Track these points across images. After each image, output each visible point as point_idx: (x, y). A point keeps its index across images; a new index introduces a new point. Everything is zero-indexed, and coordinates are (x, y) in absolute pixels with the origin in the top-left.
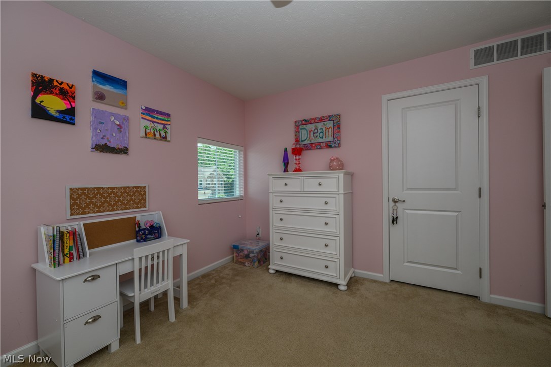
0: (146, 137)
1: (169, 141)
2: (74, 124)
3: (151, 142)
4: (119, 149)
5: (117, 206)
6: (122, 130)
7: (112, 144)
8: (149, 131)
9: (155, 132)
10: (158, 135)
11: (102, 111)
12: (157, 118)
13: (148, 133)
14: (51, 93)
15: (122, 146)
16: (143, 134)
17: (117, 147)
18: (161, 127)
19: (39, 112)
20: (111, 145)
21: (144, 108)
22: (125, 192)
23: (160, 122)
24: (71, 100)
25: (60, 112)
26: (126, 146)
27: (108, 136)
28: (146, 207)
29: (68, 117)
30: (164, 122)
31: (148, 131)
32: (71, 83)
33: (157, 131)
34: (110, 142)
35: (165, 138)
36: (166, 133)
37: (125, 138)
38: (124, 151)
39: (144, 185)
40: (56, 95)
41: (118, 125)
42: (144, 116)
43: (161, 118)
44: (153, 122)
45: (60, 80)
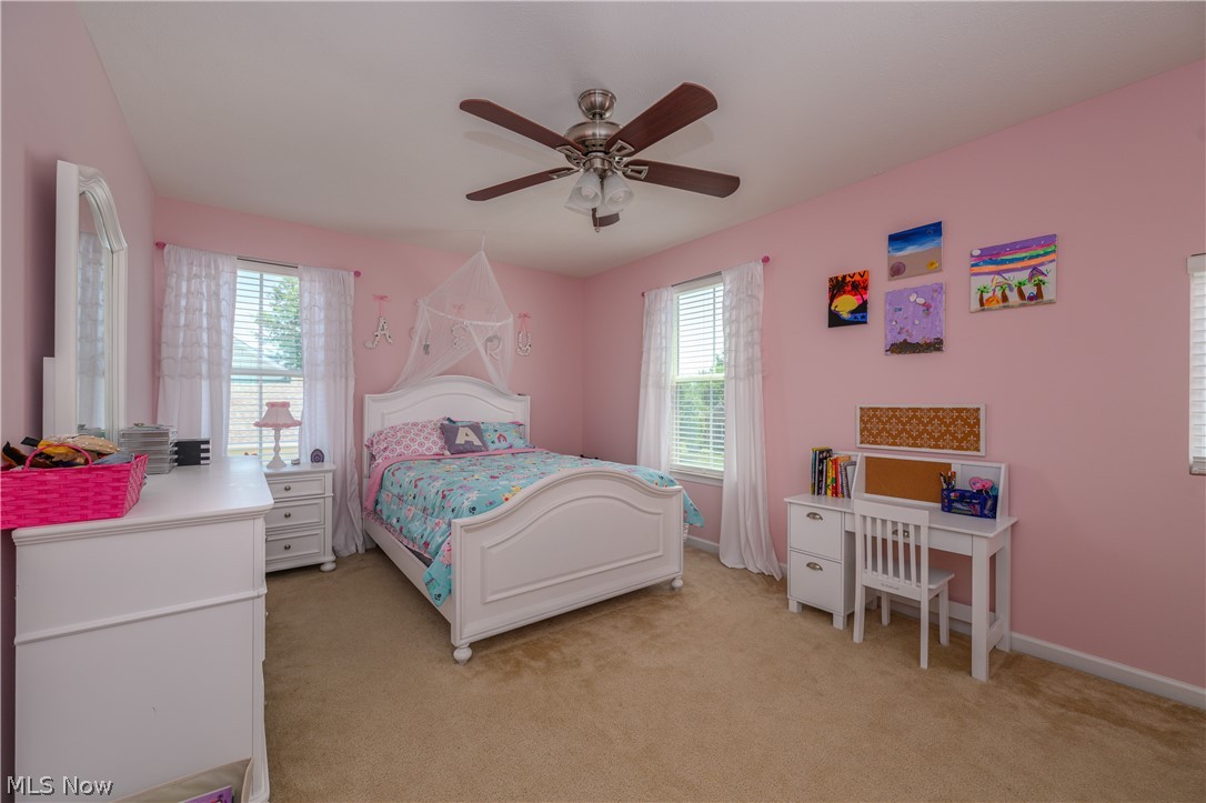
0: (983, 310)
1: (1051, 302)
2: (865, 322)
3: (996, 318)
4: (926, 343)
5: (922, 439)
6: (931, 310)
7: (916, 338)
8: (990, 294)
9: (1007, 292)
10: (1013, 297)
11: (900, 291)
12: (1011, 261)
13: (987, 300)
14: (844, 293)
15: (930, 338)
16: (975, 305)
17: (922, 342)
18: (1024, 275)
19: (835, 320)
20: (913, 340)
21: (976, 253)
22: (936, 417)
23: (1019, 265)
24: (862, 291)
25: (852, 312)
26: (939, 336)
27: (909, 327)
28: (979, 451)
29: (860, 315)
30: (1033, 262)
31: (986, 296)
32: (861, 270)
33: (1011, 290)
34: (911, 336)
35: (1038, 296)
36: (1038, 286)
37: (937, 323)
38: (936, 346)
39: (976, 406)
40: (849, 293)
41: (924, 305)
42: (976, 269)
43: (1024, 255)
44: (999, 273)
45: (851, 273)
